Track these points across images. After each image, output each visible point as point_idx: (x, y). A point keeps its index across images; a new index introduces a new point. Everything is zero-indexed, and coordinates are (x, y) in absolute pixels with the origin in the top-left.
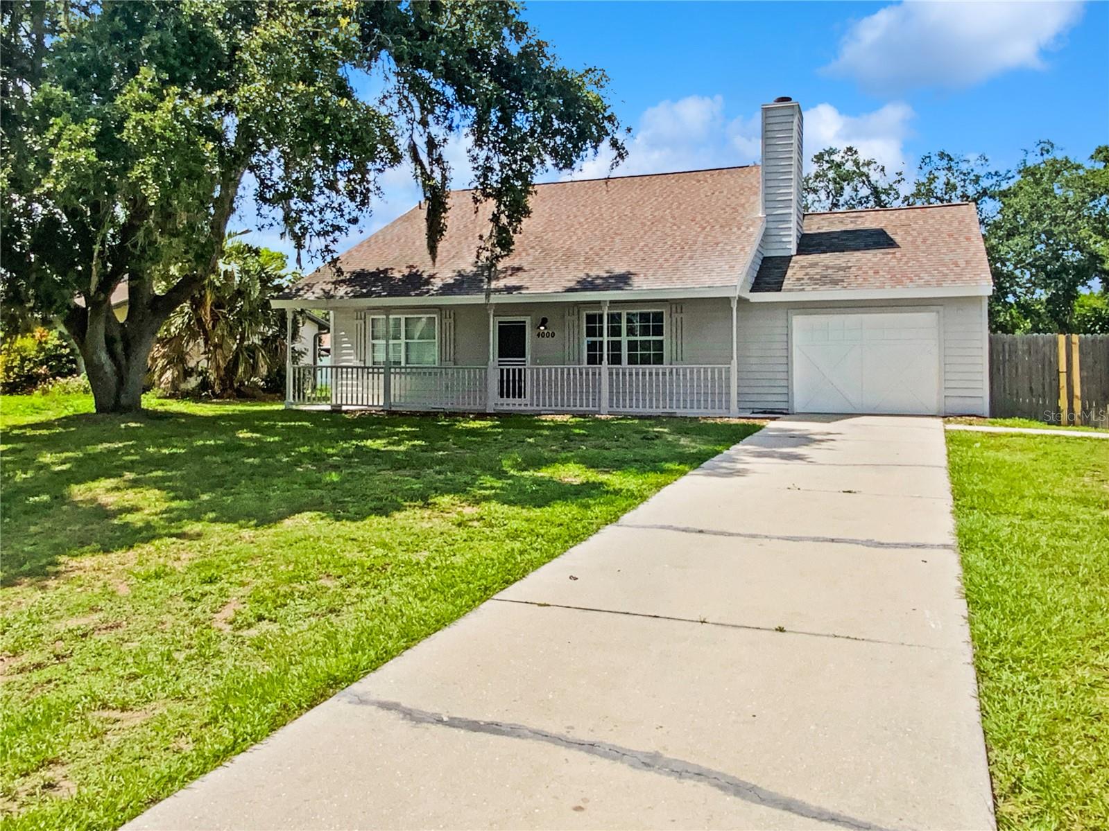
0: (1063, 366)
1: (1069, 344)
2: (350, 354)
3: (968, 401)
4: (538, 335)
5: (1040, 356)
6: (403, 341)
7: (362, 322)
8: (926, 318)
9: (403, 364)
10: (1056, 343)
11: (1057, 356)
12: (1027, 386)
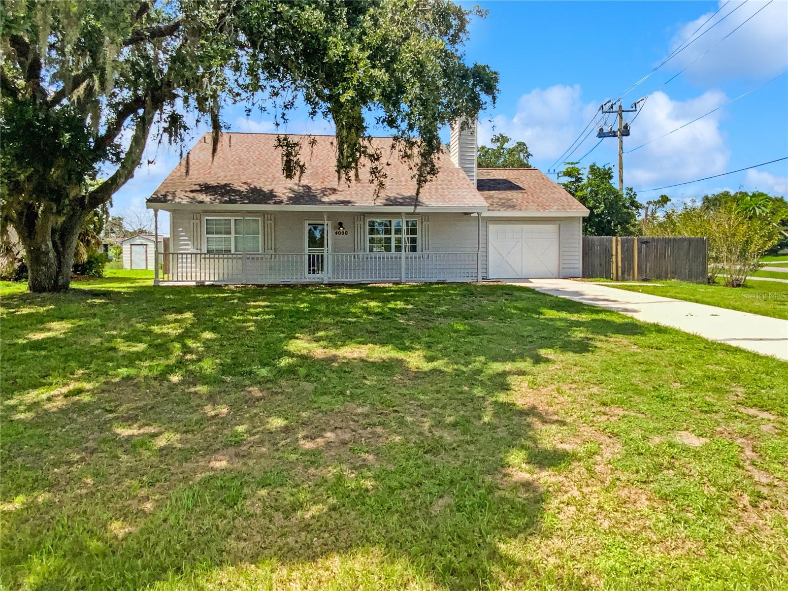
0: (614, 253)
1: (617, 241)
2: (188, 245)
3: (573, 270)
4: (336, 233)
5: (604, 247)
6: (233, 235)
7: (198, 221)
8: (552, 228)
9: (233, 252)
10: (612, 241)
11: (612, 248)
12: (598, 262)
